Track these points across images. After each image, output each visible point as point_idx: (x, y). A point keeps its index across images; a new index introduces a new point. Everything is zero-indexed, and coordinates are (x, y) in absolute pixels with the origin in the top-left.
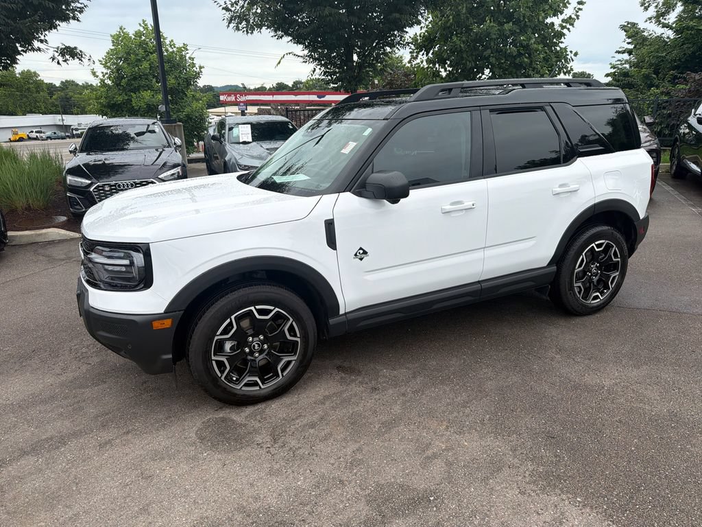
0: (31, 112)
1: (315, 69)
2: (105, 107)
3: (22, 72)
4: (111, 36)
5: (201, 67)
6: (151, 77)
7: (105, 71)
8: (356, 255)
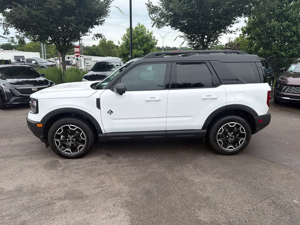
0: (109, 56)
1: (183, 42)
2: (121, 55)
3: (108, 41)
4: (127, 29)
5: (157, 40)
6: (138, 44)
7: (123, 42)
8: (108, 112)
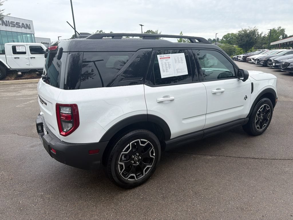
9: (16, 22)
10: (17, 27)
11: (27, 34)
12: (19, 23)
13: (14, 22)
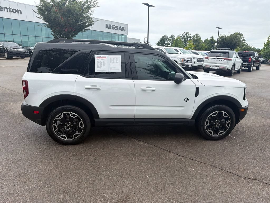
9: (116, 26)
10: (116, 29)
11: (122, 35)
12: (118, 26)
13: (114, 26)
